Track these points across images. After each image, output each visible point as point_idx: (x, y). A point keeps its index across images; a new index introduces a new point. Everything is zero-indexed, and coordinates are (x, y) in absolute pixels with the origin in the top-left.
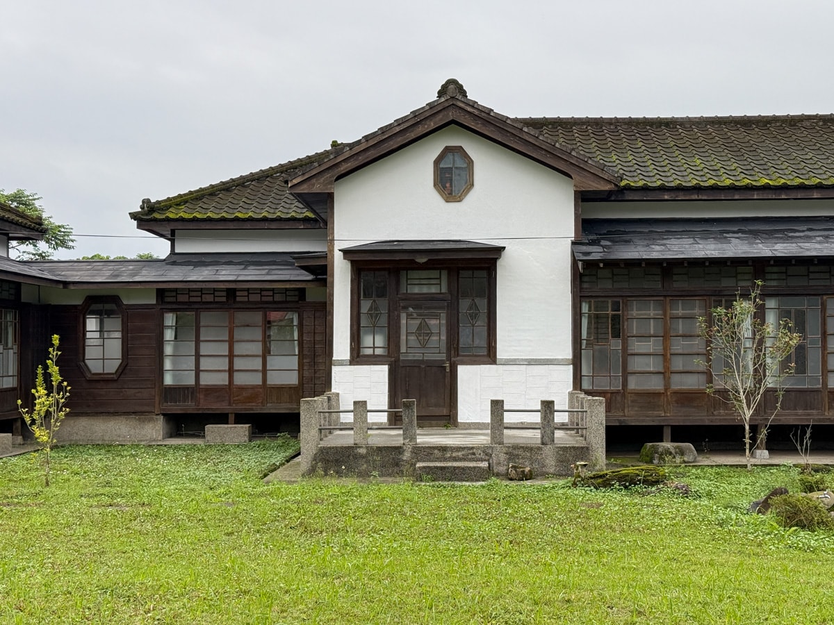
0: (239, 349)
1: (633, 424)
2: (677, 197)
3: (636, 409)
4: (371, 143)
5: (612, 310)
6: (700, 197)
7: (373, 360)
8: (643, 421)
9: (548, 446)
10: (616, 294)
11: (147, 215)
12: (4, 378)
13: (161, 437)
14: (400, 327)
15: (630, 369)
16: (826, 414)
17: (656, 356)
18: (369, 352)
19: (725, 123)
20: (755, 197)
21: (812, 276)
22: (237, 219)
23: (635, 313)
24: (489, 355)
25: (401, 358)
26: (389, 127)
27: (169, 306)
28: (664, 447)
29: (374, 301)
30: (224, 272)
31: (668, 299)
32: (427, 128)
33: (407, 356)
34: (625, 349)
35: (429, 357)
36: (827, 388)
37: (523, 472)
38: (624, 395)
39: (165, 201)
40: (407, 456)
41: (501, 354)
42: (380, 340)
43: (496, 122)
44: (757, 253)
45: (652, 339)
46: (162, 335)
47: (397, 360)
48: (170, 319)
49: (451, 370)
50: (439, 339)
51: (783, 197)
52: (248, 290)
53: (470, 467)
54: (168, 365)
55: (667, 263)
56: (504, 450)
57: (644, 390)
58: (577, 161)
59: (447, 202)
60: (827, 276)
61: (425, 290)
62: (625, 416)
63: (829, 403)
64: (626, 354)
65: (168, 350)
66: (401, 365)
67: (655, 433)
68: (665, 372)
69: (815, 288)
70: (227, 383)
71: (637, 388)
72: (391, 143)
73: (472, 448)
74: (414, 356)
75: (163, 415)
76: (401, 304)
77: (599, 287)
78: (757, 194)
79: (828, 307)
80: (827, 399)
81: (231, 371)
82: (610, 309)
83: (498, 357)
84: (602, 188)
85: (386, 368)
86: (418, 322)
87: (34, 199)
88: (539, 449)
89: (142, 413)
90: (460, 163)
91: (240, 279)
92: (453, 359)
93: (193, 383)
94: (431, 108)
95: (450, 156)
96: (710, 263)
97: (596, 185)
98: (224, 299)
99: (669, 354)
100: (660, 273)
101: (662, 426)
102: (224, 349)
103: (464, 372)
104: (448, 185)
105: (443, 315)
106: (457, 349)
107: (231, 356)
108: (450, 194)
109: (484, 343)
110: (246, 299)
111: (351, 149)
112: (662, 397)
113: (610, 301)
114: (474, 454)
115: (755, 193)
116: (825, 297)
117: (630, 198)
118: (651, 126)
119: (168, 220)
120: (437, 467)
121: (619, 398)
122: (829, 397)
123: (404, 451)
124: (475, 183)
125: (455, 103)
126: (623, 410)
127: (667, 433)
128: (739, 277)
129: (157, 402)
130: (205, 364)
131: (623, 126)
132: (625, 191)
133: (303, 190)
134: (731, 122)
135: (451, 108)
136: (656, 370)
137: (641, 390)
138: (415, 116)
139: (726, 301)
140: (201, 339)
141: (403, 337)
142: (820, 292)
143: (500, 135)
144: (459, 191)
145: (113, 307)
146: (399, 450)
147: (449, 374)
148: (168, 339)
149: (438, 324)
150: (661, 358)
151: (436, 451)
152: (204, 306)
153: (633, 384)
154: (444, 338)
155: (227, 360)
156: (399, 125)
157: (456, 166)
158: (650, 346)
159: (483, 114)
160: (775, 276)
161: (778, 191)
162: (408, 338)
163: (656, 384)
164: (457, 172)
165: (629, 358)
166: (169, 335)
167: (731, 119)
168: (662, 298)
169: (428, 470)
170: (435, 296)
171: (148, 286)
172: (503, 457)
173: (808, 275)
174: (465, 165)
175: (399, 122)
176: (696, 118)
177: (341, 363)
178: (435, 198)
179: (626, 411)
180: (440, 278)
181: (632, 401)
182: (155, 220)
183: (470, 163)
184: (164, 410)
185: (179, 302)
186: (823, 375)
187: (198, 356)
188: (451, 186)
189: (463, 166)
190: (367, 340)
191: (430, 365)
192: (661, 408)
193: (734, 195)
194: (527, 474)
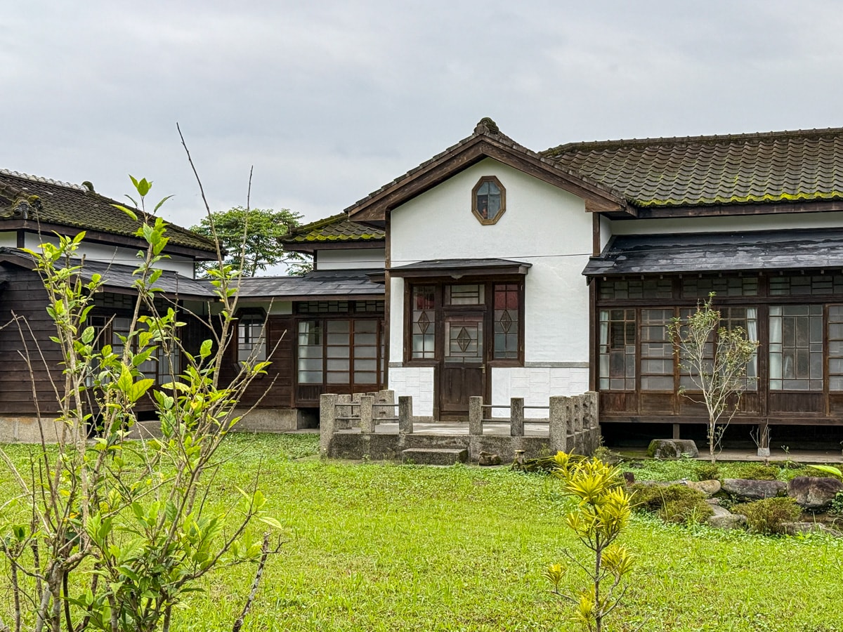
0: (359, 352)
1: (644, 422)
2: (700, 213)
3: (648, 408)
4: (415, 177)
5: (628, 319)
6: (723, 213)
7: (423, 363)
8: (654, 419)
9: (516, 438)
10: (630, 304)
11: (291, 238)
12: (164, 376)
13: (296, 428)
14: (444, 335)
15: (644, 371)
16: (827, 415)
17: (666, 361)
18: (421, 355)
19: (793, 137)
20: (775, 212)
21: (814, 285)
22: (361, 240)
23: (648, 321)
24: (518, 359)
25: (446, 361)
26: (429, 162)
27: (302, 316)
28: (666, 442)
29: (424, 312)
30: (344, 287)
31: (678, 308)
32: (462, 162)
33: (450, 360)
34: (639, 353)
35: (468, 361)
36: (828, 391)
37: (490, 458)
38: (637, 396)
39: (308, 225)
40: (402, 443)
41: (528, 359)
42: (429, 346)
43: (519, 154)
44: (751, 265)
45: (664, 344)
46: (297, 340)
47: (442, 363)
48: (304, 327)
49: (486, 371)
50: (476, 346)
51: (802, 210)
52: (365, 302)
53: (445, 453)
54: (302, 366)
55: (683, 276)
56: (480, 440)
57: (655, 391)
58: (588, 186)
59: (483, 225)
60: (830, 285)
61: (467, 302)
62: (638, 414)
63: (830, 405)
64: (640, 359)
65: (303, 353)
66: (445, 366)
67: (664, 430)
68: (675, 375)
69: (817, 296)
70: (348, 382)
71: (650, 389)
72: (432, 176)
73: (454, 438)
74: (456, 360)
75: (297, 408)
76: (445, 315)
77: (616, 298)
78: (777, 209)
79: (830, 315)
80: (827, 402)
81: (352, 372)
82: (625, 317)
83: (526, 361)
84: (611, 210)
85: (432, 370)
86: (460, 330)
87: (298, 218)
88: (508, 439)
89: (281, 407)
90: (494, 192)
91: (353, 292)
92: (488, 362)
93: (322, 382)
94: (463, 145)
95: (486, 185)
96: (703, 275)
97: (605, 207)
98: (346, 310)
99: (678, 360)
100: (671, 284)
101: (672, 425)
102: (345, 353)
103: (497, 373)
104: (484, 210)
105: (481, 325)
106: (492, 354)
107: (352, 359)
108: (486, 218)
109: (515, 349)
110: (363, 310)
111: (398, 183)
112: (672, 398)
113: (625, 311)
114: (455, 442)
115: (775, 207)
116: (827, 306)
117: (657, 216)
118: (721, 143)
119: (307, 242)
120: (419, 453)
121: (633, 399)
122: (830, 399)
123: (400, 438)
124: (507, 208)
125: (483, 139)
126: (637, 409)
127: (676, 430)
128: (746, 287)
129: (292, 398)
130: (332, 366)
131: (694, 145)
132: (652, 210)
133: (361, 218)
134: (799, 136)
135: (481, 144)
136: (667, 373)
137: (653, 391)
138: (450, 152)
139: (732, 309)
140: (328, 344)
141: (447, 343)
142: (821, 301)
143: (522, 165)
144: (493, 215)
145: (259, 317)
146: (395, 438)
147: (485, 375)
148: (302, 344)
149: (476, 332)
150: (671, 363)
151: (425, 439)
152: (329, 316)
153: (646, 385)
154: (481, 344)
155: (348, 362)
156: (437, 160)
157: (492, 193)
158: (661, 351)
159: (507, 148)
160: (780, 286)
161: (797, 206)
162: (452, 343)
163: (666, 386)
164: (492, 198)
165: (643, 362)
166: (303, 340)
167: (799, 133)
168: (673, 308)
169: (412, 455)
170: (475, 307)
171: (285, 299)
172: (478, 446)
173: (811, 285)
174: (498, 193)
175: (438, 158)
176: (765, 133)
177: (396, 365)
178: (473, 221)
179: (639, 409)
180: (478, 292)
181: (645, 402)
182: (297, 242)
183: (503, 191)
184: (298, 404)
185: (311, 313)
186: (824, 379)
187: (325, 359)
188: (487, 210)
189: (495, 193)
190: (419, 346)
191: (470, 367)
192: (671, 408)
193: (754, 211)
194: (493, 460)
